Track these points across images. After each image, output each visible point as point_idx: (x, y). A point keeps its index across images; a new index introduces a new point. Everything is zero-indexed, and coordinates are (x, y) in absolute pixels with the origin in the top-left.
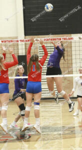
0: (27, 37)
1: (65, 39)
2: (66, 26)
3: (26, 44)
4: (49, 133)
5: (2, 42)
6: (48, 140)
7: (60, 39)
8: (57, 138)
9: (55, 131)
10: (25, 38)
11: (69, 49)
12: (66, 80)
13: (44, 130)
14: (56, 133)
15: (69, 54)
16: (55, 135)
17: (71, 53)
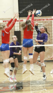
0: (21, 18)
1: (47, 20)
2: (48, 11)
3: (20, 23)
4: (36, 85)
5: (3, 21)
6: (35, 90)
7: (44, 20)
8: (41, 89)
9: (40, 84)
10: (19, 19)
11: (50, 27)
12: (48, 48)
13: (33, 83)
14: (41, 85)
15: (50, 30)
16: (40, 87)
17: (52, 30)
